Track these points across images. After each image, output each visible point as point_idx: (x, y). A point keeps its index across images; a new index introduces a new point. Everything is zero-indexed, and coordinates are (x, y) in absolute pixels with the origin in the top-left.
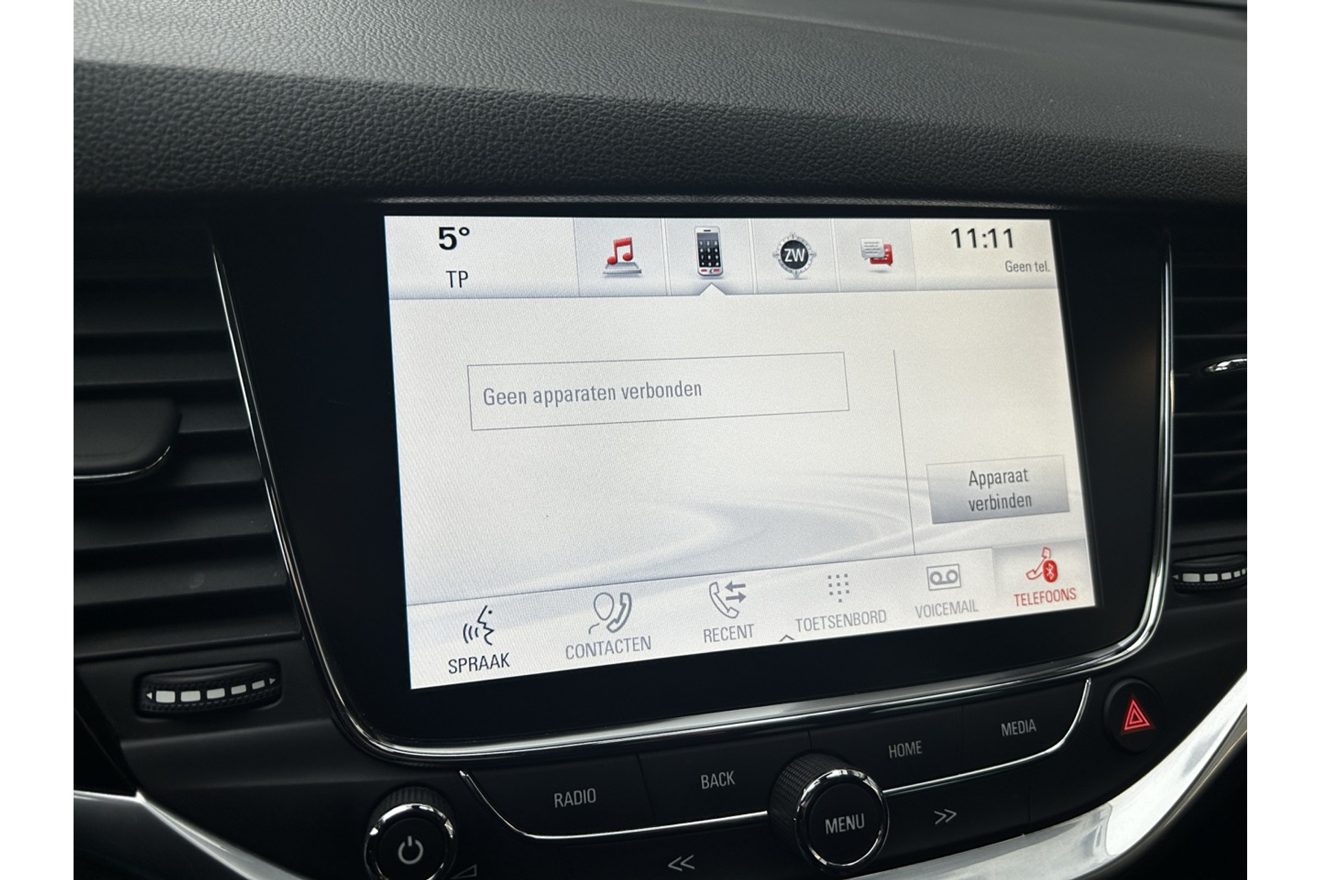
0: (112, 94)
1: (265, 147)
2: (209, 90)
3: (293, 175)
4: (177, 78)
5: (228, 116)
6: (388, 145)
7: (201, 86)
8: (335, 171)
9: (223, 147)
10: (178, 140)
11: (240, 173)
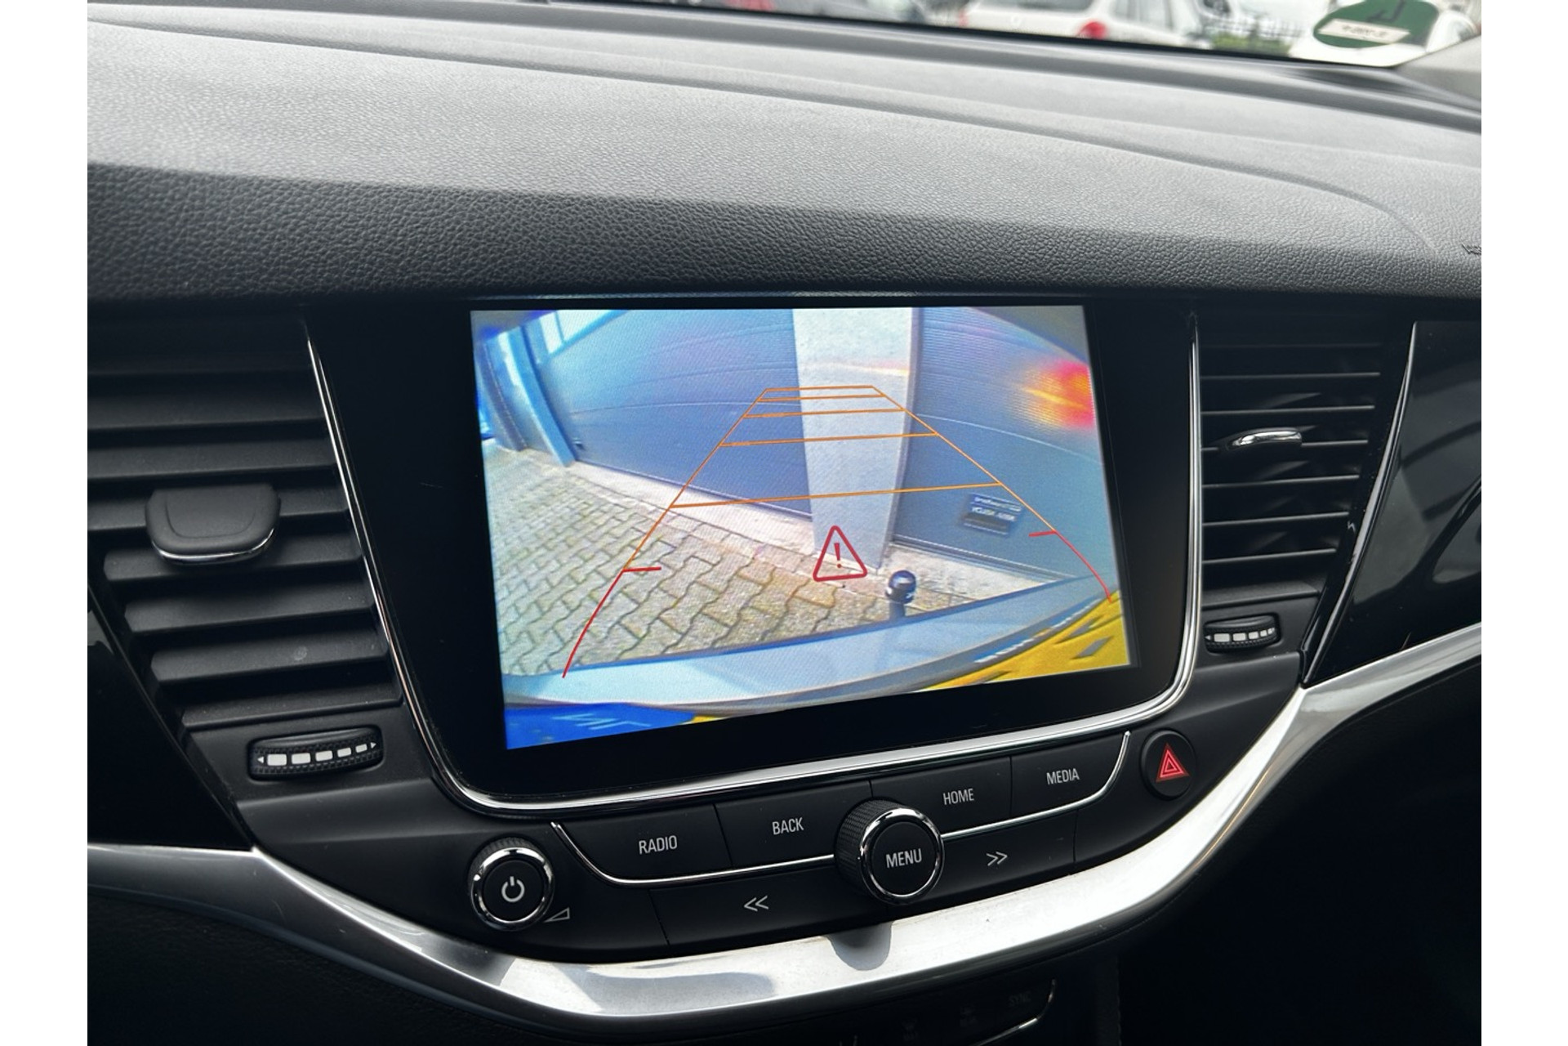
0: (224, 203)
1: (366, 252)
2: (313, 200)
3: (392, 277)
4: (282, 189)
5: (331, 224)
6: (478, 249)
7: (306, 196)
8: (429, 273)
9: (329, 252)
10: (287, 246)
11: (344, 276)
